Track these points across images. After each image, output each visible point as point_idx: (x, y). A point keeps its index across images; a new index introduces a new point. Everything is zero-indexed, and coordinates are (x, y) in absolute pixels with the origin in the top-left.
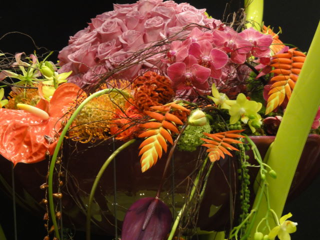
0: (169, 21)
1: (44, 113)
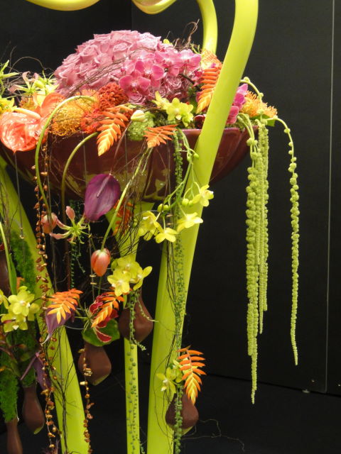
0: (131, 46)
1: (37, 115)
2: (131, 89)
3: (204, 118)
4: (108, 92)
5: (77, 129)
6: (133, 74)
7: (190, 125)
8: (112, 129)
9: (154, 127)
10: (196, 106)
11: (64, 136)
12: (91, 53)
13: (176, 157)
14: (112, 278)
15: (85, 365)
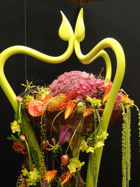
0: (78, 77)
1: (42, 103)
2: (78, 94)
3: (105, 105)
4: (69, 95)
5: (57, 109)
6: (78, 88)
7: (100, 107)
8: (70, 109)
9: (86, 108)
10: (102, 100)
11: (52, 111)
12: (63, 79)
13: (94, 120)
14: (69, 166)
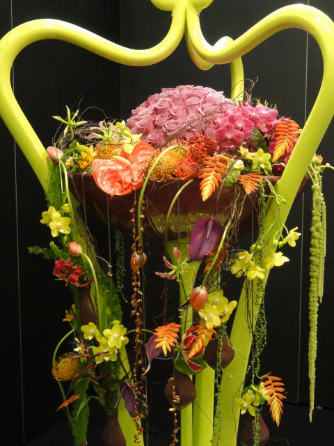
1: (127, 162)
2: (226, 140)
4: (199, 142)
5: (174, 175)
6: (228, 127)
7: (270, 172)
8: (213, 176)
11: (162, 182)
12: (165, 105)
14: (204, 312)
15: (174, 393)
